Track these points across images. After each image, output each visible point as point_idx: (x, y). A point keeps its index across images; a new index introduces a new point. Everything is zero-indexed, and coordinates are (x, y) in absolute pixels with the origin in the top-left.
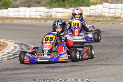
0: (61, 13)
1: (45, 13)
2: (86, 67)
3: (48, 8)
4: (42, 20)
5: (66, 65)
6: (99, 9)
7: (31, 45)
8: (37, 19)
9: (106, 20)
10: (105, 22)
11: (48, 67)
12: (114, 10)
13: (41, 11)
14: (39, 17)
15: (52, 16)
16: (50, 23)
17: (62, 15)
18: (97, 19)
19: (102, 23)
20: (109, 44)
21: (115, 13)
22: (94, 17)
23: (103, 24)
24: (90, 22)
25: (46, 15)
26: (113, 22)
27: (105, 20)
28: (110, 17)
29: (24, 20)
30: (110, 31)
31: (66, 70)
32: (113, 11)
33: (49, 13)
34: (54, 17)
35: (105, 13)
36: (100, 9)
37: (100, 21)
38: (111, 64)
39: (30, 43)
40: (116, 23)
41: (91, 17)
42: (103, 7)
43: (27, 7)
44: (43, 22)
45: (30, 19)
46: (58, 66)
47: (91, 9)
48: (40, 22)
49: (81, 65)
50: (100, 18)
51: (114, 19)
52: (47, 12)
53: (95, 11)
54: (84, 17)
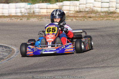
0: (46, 10)
1: (26, 9)
2: (80, 70)
3: (30, 4)
4: (24, 18)
5: (55, 69)
6: (90, 3)
7: (12, 47)
8: (18, 16)
9: (99, 15)
10: (98, 18)
11: (35, 72)
12: (108, 3)
13: (21, 7)
14: (20, 14)
15: (35, 13)
16: (34, 21)
17: (47, 11)
18: (88, 15)
19: (94, 20)
20: (105, 43)
21: (109, 7)
22: (84, 13)
23: (96, 20)
24: (81, 18)
25: (28, 12)
26: (107, 18)
27: (97, 15)
28: (103, 12)
29: (3, 19)
30: (104, 28)
31: (56, 74)
32: (107, 5)
33: (31, 9)
34: (37, 14)
35: (98, 7)
36: (92, 3)
37: (91, 17)
38: (109, 67)
39: (12, 45)
40: (111, 18)
41: (81, 13)
42: (95, 1)
43: (4, 3)
44: (25, 20)
45: (10, 16)
46: (47, 70)
47: (81, 3)
48: (21, 21)
49: (74, 69)
50: (91, 13)
51: (108, 14)
52: (29, 9)
53: (85, 5)
54: (73, 13)
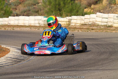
1: (43, 21)
9: (100, 28)
18: (91, 28)
21: (108, 22)
22: (88, 26)
23: (97, 32)
24: (85, 30)
26: (106, 30)
28: (102, 26)
29: (24, 28)
30: (104, 38)
36: (94, 18)
37: (94, 29)
40: (108, 31)
43: (26, 16)
44: (42, 29)
45: (30, 26)
48: (39, 30)
50: (94, 26)
51: (107, 27)
54: (79, 26)
